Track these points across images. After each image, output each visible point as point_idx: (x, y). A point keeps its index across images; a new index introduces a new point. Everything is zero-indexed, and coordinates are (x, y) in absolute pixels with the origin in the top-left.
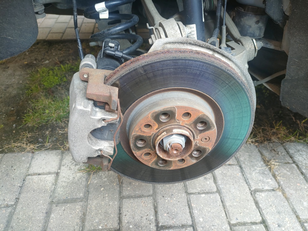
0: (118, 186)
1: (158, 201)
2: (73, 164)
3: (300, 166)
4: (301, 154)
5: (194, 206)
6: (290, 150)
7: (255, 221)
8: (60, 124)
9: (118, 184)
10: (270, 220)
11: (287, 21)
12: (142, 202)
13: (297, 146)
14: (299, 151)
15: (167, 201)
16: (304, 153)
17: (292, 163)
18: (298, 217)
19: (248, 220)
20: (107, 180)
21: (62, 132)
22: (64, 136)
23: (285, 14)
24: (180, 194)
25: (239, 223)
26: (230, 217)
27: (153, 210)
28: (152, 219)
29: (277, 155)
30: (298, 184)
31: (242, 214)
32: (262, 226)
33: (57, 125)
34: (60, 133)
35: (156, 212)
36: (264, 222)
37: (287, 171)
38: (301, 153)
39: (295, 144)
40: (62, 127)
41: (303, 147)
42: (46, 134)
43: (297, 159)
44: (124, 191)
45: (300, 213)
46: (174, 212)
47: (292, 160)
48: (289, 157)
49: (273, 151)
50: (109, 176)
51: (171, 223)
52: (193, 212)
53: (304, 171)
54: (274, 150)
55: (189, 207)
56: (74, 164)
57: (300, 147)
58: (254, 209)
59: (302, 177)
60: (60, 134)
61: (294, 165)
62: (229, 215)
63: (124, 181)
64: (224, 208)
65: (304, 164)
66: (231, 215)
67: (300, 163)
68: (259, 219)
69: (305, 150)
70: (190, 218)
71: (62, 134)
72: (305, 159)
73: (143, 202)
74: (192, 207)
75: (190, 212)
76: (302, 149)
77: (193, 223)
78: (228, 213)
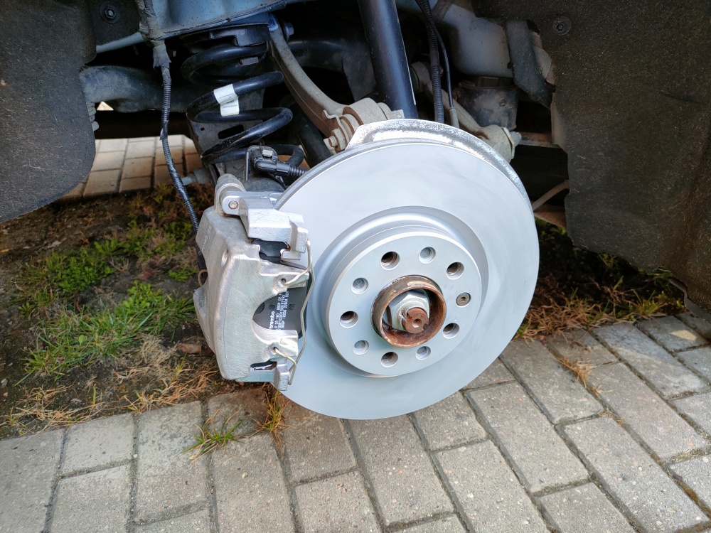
0: (278, 463)
1: (371, 477)
2: (165, 437)
3: (633, 365)
4: (628, 344)
5: (450, 472)
6: (606, 340)
7: (576, 479)
8: (116, 362)
9: (276, 460)
10: (605, 472)
11: (554, 94)
12: (339, 485)
13: (618, 331)
14: (623, 339)
15: (390, 474)
16: (634, 341)
17: (617, 362)
18: (654, 456)
19: (562, 479)
20: (251, 455)
21: (124, 377)
22: (131, 383)
23: (546, 82)
24: (414, 456)
25: (547, 488)
26: (526, 480)
27: (366, 496)
28: (368, 513)
29: (586, 352)
30: (639, 398)
31: (548, 470)
32: (593, 486)
33: (109, 366)
34: (120, 379)
35: (373, 500)
36: (594, 478)
37: (612, 377)
38: (628, 341)
39: (612, 327)
40: (122, 366)
41: (630, 331)
42: (86, 387)
43: (624, 354)
44: (293, 470)
45: (656, 448)
46: (411, 492)
47: (617, 357)
48: (609, 353)
49: (575, 346)
50: (253, 446)
51: (410, 515)
52: (450, 485)
53: (642, 372)
54: (579, 345)
55: (440, 477)
56: (169, 436)
57: (624, 332)
58: (569, 457)
59: (642, 384)
60: (121, 382)
61: (622, 365)
62: (524, 477)
63: (288, 451)
64: (511, 466)
65: (639, 361)
66: (528, 476)
67: (631, 361)
68: (584, 474)
69: (633, 335)
70: (447, 498)
71: (125, 381)
72: (638, 352)
73: (341, 485)
74: (445, 475)
75: (444, 487)
76: (629, 335)
77: (455, 507)
78: (521, 473)
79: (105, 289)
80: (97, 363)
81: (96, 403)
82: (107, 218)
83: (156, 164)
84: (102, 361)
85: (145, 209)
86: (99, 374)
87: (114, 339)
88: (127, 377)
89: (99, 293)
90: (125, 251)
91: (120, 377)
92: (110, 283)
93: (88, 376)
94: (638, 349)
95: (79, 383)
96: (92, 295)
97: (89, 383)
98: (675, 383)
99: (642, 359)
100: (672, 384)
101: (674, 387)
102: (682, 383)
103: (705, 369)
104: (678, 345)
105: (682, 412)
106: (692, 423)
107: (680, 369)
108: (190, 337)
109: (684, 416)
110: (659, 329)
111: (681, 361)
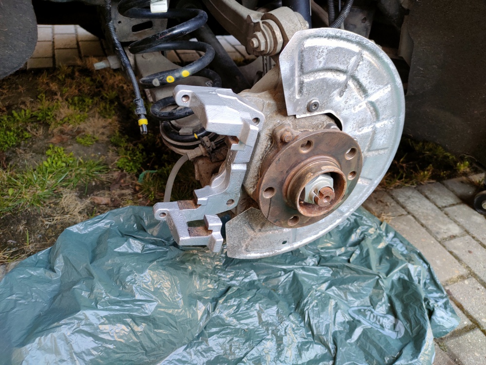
3: (417, 217)
4: (413, 202)
6: (399, 199)
8: (42, 211)
13: (405, 193)
14: (409, 198)
16: (416, 200)
17: (407, 215)
21: (50, 223)
22: (56, 228)
23: (401, 7)
29: (386, 207)
30: (423, 240)
33: (36, 213)
34: (47, 225)
37: (404, 225)
38: (412, 200)
39: (401, 189)
40: (46, 214)
41: (413, 192)
43: (411, 209)
47: (406, 211)
48: (401, 208)
49: (379, 203)
53: (424, 222)
54: (381, 201)
57: (409, 193)
59: (424, 230)
60: (48, 227)
61: (410, 216)
65: (421, 214)
67: (416, 214)
69: (415, 195)
71: (51, 226)
72: (419, 207)
76: (412, 195)
79: (24, 150)
80: (25, 211)
81: (29, 244)
82: (19, 91)
83: (55, 48)
84: (29, 210)
85: (51, 85)
86: (28, 220)
87: (38, 192)
88: (52, 223)
89: (21, 153)
90: (38, 119)
91: (47, 223)
92: (28, 145)
93: (19, 221)
94: (419, 205)
95: (12, 228)
96: (15, 154)
97: (21, 228)
98: (444, 230)
99: (423, 213)
100: (442, 230)
101: (444, 232)
102: (448, 229)
103: (461, 220)
104: (444, 203)
105: (450, 250)
106: (456, 257)
107: (447, 219)
108: (99, 191)
109: (451, 253)
110: (431, 191)
111: (446, 214)
